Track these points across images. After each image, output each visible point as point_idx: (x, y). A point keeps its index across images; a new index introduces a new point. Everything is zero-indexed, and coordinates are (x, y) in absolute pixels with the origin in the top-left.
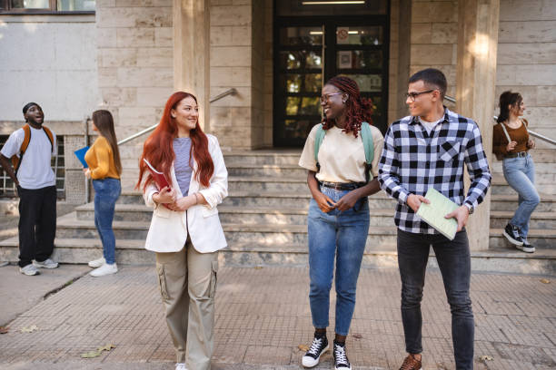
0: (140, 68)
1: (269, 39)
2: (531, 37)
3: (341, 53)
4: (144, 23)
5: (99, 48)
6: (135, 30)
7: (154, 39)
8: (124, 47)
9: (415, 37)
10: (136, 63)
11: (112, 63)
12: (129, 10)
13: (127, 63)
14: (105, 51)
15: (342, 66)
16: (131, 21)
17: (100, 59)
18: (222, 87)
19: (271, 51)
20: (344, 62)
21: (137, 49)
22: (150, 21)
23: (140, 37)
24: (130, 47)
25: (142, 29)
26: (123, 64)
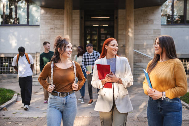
1: (83, 31)
2: (146, 33)
3: (102, 35)
4: (52, 29)
6: (50, 30)
7: (55, 32)
8: (47, 34)
9: (119, 32)
10: (50, 38)
11: (44, 38)
12: (49, 25)
15: (102, 39)
16: (49, 28)
19: (84, 35)
20: (103, 38)
21: (50, 35)
22: (54, 28)
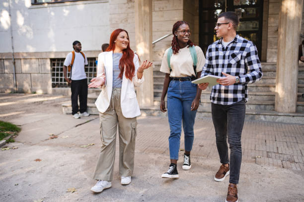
0: (129, 23)
5: (110, 14)
6: (127, 5)
8: (122, 13)
10: (127, 21)
11: (117, 22)
13: (123, 21)
14: (113, 16)
17: (111, 20)
18: (168, 31)
23: (129, 8)
24: (125, 13)
25: (130, 4)
26: (121, 22)
